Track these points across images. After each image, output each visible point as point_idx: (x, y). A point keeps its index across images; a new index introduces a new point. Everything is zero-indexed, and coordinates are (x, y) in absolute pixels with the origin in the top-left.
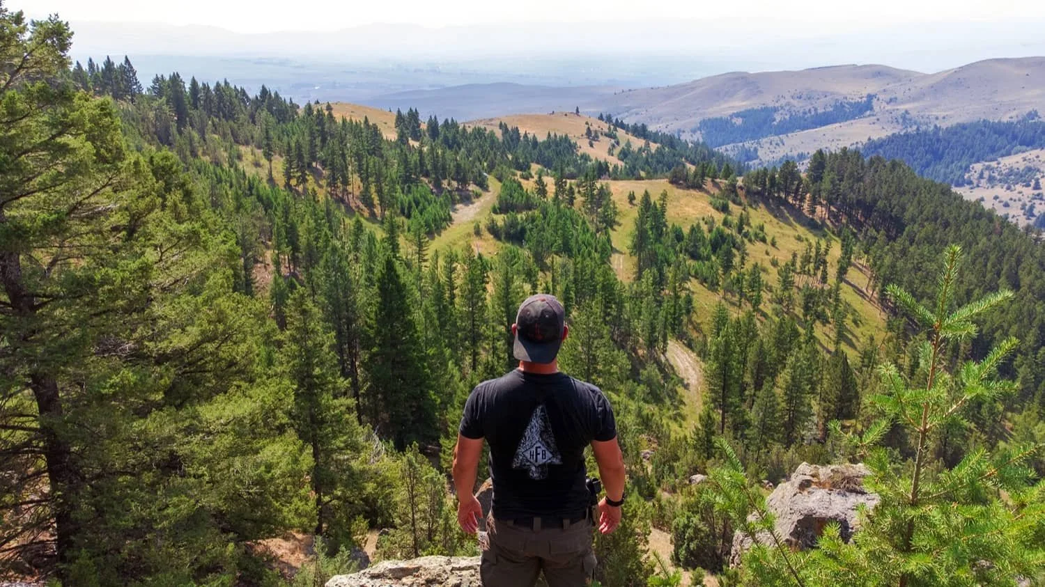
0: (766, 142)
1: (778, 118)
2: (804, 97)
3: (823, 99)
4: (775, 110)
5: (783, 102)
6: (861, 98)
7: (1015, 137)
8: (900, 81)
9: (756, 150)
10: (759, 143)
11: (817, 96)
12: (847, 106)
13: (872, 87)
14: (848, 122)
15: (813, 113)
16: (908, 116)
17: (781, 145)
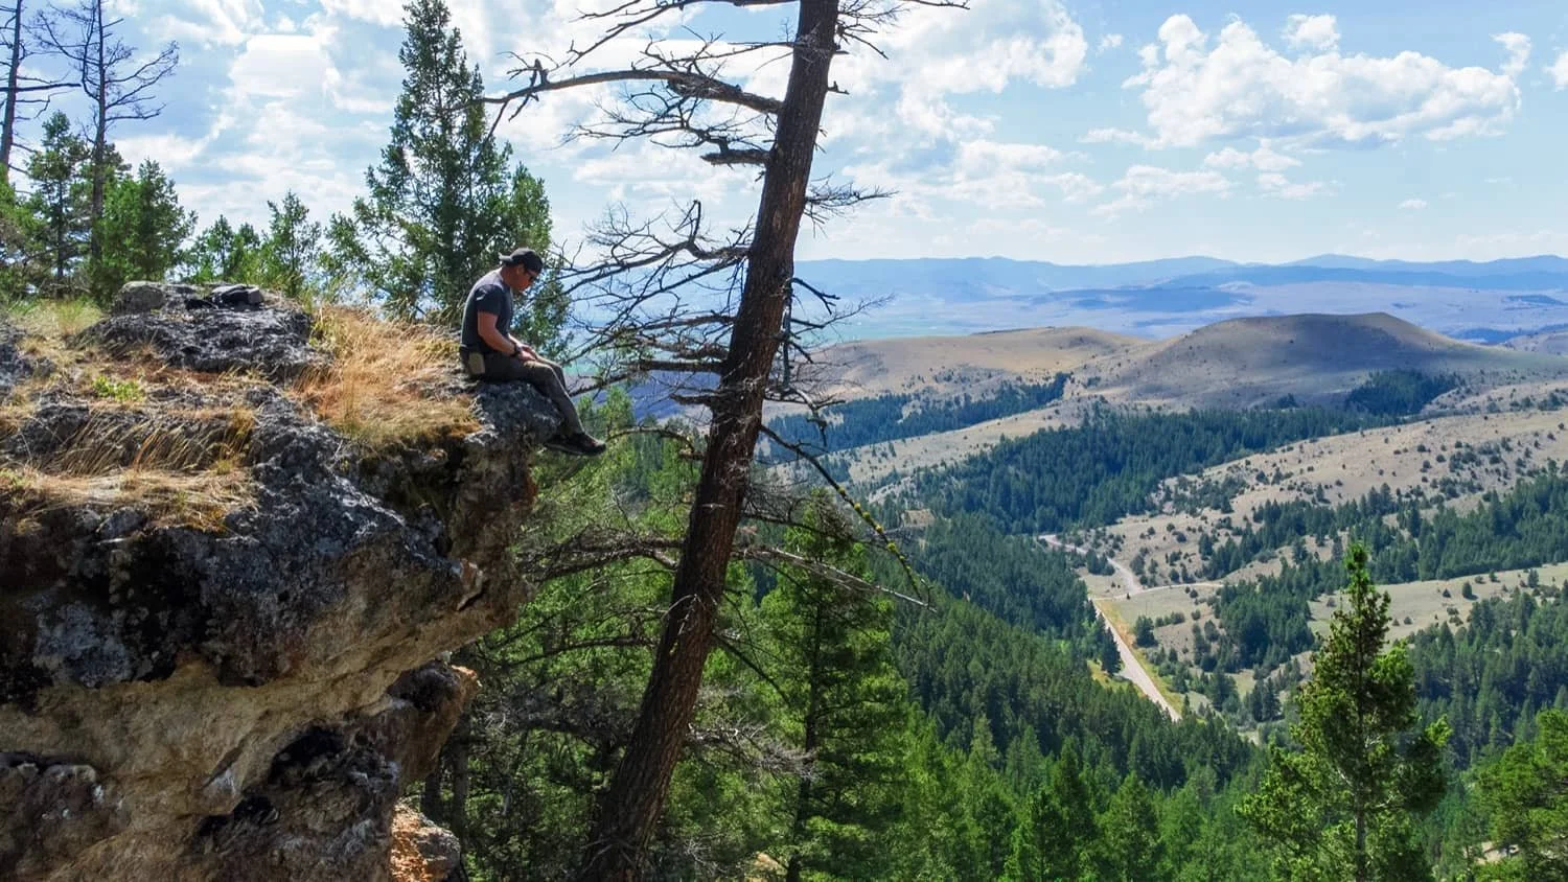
0: (867, 452)
1: (906, 412)
2: (954, 378)
3: (985, 382)
4: (905, 400)
5: (919, 386)
6: (1047, 379)
7: (1237, 435)
8: (1113, 351)
9: (846, 466)
10: (853, 454)
11: (976, 377)
12: (1021, 392)
13: (1069, 362)
14: (1013, 417)
15: (962, 403)
16: (1103, 406)
17: (890, 455)
